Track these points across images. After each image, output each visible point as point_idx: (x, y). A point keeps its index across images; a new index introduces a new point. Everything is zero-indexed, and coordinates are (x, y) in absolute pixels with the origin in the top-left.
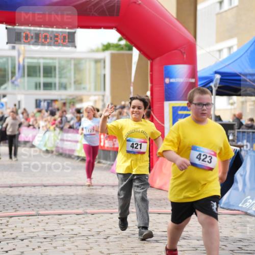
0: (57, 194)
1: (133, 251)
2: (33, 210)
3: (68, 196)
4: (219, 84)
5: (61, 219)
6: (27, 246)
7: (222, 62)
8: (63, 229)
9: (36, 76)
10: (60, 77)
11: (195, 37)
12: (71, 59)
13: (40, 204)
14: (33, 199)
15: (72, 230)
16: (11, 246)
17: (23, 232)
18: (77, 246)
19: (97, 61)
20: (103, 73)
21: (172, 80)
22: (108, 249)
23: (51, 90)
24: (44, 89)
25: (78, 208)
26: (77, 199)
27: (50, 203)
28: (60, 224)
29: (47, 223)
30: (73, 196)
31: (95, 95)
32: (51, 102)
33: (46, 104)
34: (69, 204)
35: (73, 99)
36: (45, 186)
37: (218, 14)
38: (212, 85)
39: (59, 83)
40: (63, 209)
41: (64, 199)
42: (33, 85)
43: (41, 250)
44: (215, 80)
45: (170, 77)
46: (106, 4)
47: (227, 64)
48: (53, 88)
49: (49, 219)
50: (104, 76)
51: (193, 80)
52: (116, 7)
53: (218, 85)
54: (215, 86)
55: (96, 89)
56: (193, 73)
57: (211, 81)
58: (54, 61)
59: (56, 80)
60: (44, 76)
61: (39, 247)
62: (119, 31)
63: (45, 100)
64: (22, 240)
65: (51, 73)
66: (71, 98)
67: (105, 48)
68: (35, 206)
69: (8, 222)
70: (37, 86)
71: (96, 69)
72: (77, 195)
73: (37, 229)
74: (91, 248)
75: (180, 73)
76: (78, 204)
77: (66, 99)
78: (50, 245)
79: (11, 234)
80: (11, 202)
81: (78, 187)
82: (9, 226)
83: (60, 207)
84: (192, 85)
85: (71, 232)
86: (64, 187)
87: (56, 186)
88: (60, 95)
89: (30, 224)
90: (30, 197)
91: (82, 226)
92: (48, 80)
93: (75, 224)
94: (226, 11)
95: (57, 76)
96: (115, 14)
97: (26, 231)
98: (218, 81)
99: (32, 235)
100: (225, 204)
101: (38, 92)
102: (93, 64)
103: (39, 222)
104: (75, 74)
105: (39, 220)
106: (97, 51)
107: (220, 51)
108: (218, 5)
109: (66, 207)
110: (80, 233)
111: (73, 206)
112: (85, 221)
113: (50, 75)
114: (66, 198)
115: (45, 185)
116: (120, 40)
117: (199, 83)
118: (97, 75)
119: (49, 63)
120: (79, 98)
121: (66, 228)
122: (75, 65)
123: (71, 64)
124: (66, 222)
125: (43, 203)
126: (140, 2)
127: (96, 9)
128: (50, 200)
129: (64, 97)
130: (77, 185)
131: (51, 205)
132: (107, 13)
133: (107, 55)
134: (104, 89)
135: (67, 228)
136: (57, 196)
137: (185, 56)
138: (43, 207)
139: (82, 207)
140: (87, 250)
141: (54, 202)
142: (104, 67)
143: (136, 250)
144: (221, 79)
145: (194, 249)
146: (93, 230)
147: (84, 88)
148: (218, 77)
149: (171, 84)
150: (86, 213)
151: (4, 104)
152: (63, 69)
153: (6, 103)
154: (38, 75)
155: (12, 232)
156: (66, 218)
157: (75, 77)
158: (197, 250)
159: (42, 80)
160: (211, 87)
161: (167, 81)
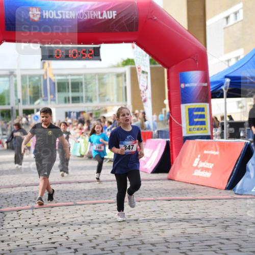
0: (90, 188)
1: (160, 229)
2: (71, 201)
4: (230, 87)
5: (96, 207)
6: (69, 228)
9: (65, 91)
10: (87, 91)
12: (96, 74)
13: (77, 196)
14: (69, 193)
15: (106, 215)
17: (64, 218)
18: (111, 227)
19: (118, 75)
20: (124, 85)
21: (187, 85)
22: (139, 228)
23: (79, 102)
24: (73, 103)
25: (109, 199)
26: (108, 192)
27: (84, 195)
29: (84, 211)
30: (104, 189)
31: (118, 105)
33: (75, 114)
35: (99, 110)
36: (79, 183)
37: (225, 28)
38: (223, 88)
39: (86, 97)
40: (97, 199)
42: (63, 99)
43: (81, 231)
44: (225, 84)
45: (185, 82)
46: (126, 22)
47: (236, 68)
48: (81, 101)
49: (85, 207)
50: (126, 88)
51: (206, 84)
52: (135, 23)
53: (228, 88)
54: (225, 89)
55: (118, 100)
56: (206, 78)
57: (222, 84)
58: (81, 77)
59: (83, 94)
60: (72, 91)
61: (79, 228)
62: (138, 44)
63: (74, 112)
64: (64, 224)
65: (78, 88)
66: (96, 109)
67: (125, 63)
68: (72, 198)
69: (50, 211)
70: (66, 100)
71: (118, 83)
72: (108, 188)
73: (75, 215)
74: (124, 228)
75: (194, 78)
76: (110, 196)
77: (92, 110)
79: (54, 220)
81: (108, 183)
82: (52, 214)
83: (93, 198)
84: (205, 89)
85: (105, 217)
87: (89, 182)
88: (88, 107)
89: (70, 212)
90: (68, 191)
92: (76, 94)
93: (108, 210)
94: (232, 25)
95: (84, 90)
96: (134, 29)
97: (67, 217)
98: (228, 85)
99: (72, 220)
100: (239, 190)
101: (67, 105)
102: (114, 78)
103: (77, 210)
104: (99, 88)
105: (75, 208)
106: (118, 66)
107: (228, 61)
108: (225, 20)
109: (99, 198)
110: (113, 217)
111: (105, 197)
113: (77, 90)
114: (98, 191)
117: (212, 87)
118: (118, 88)
119: (76, 79)
120: (104, 109)
121: (101, 214)
122: (100, 80)
123: (95, 79)
124: (101, 209)
126: (156, 18)
127: (117, 26)
128: (85, 193)
129: (90, 109)
130: (107, 181)
131: (86, 197)
132: (127, 29)
133: (127, 69)
134: (126, 100)
136: (90, 190)
137: (198, 63)
138: (79, 199)
140: (120, 229)
141: (88, 194)
142: (125, 80)
144: (230, 82)
145: (213, 225)
147: (108, 100)
148: (228, 80)
149: (186, 88)
152: (89, 84)
154: (67, 90)
155: (54, 218)
156: (99, 206)
157: (99, 91)
158: (216, 226)
159: (71, 95)
160: (222, 90)
161: (182, 86)
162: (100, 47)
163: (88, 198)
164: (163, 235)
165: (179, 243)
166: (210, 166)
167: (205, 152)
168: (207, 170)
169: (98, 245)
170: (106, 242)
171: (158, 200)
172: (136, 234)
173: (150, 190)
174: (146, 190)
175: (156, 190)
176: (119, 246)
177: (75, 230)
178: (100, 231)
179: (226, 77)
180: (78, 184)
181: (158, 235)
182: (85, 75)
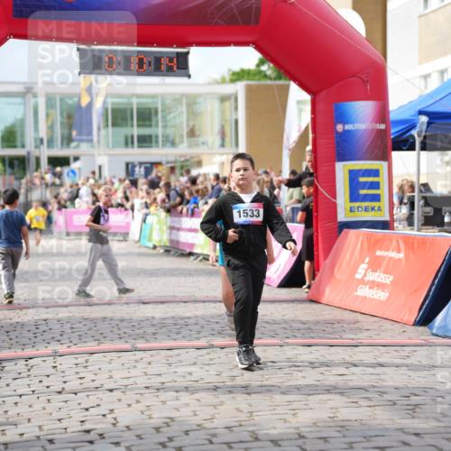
0: (164, 316)
1: (290, 407)
2: (126, 342)
3: (182, 318)
4: (426, 131)
5: (171, 357)
6: (119, 400)
7: (430, 95)
8: (176, 372)
9: (126, 125)
10: (165, 127)
11: (385, 55)
12: (183, 95)
13: (138, 331)
14: (125, 324)
15: (190, 374)
16: (93, 400)
17: (111, 377)
18: (199, 400)
19: (223, 99)
20: (234, 117)
21: (348, 127)
23: (151, 147)
24: (139, 147)
25: (198, 339)
26: (197, 324)
27: (152, 330)
28: (170, 365)
29: (149, 363)
30: (189, 318)
31: (222, 154)
32: (150, 167)
33: (142, 170)
34: (185, 332)
35: (187, 160)
36: (144, 303)
37: (421, 16)
38: (414, 133)
39: (163, 136)
40: (175, 340)
41: (175, 324)
42: (122, 140)
43: (141, 406)
44: (418, 125)
45: (344, 123)
46: (237, 6)
47: (438, 97)
48: (154, 144)
49: (152, 356)
50: (236, 121)
51: (383, 127)
52: (254, 9)
53: (423, 134)
54: (419, 136)
56: (383, 114)
57: (413, 127)
58: (155, 100)
59: (158, 131)
60: (138, 126)
61: (138, 402)
62: (259, 48)
63: (141, 164)
64: (111, 391)
65: (150, 119)
66: (183, 159)
67: (234, 77)
68: (130, 336)
69: (87, 361)
70: (128, 142)
71: (222, 112)
72: (196, 317)
73: (133, 372)
74: (222, 403)
75: (361, 114)
76: (199, 332)
77: (175, 162)
78: (156, 399)
79: (93, 381)
80: (90, 329)
81: (198, 305)
82: (90, 368)
83: (169, 336)
84: (381, 134)
85: (189, 378)
86: (175, 305)
87: (162, 303)
88: (166, 155)
89: (123, 364)
90: (122, 321)
91: (206, 367)
92: (146, 131)
93: (195, 364)
94: (434, 11)
95: (160, 124)
96: (253, 21)
97: (117, 375)
98: (425, 127)
99: (126, 382)
100: (440, 328)
101: (129, 151)
102: (216, 104)
103: (136, 361)
104: (188, 119)
105: (134, 358)
106: (223, 81)
107: (426, 77)
108: (422, 2)
109: (180, 336)
110: (203, 379)
111: (190, 335)
112: (211, 359)
113: (148, 123)
114: (180, 322)
115: (145, 301)
116: (261, 63)
117: (393, 131)
118: (223, 121)
119: (146, 103)
120: (196, 159)
122: (189, 105)
123: (181, 104)
124: (180, 362)
125: (141, 331)
127: (221, 13)
128: (153, 325)
129: (171, 158)
130: (196, 301)
131: (155, 334)
132: (240, 21)
133: (240, 88)
134: (237, 144)
135: (181, 370)
136: (164, 319)
137: (368, 87)
138: (142, 337)
139: (205, 337)
140: (215, 407)
141: (160, 328)
142: (236, 108)
143: (295, 405)
144: (428, 123)
145: (390, 403)
146: (224, 375)
147: (203, 143)
148: (424, 119)
149: (346, 132)
150: (212, 346)
151: (77, 171)
152: (170, 113)
153: (80, 169)
154: (129, 123)
155: (94, 377)
156: (179, 355)
157: (189, 126)
158: (395, 404)
159: (136, 131)
160: (413, 137)
161: (340, 128)
162: (188, 53)
163: (158, 336)
164: (294, 422)
165: (325, 439)
166: (388, 279)
167: (379, 253)
168: (380, 286)
169: (170, 439)
170: (187, 433)
171: (288, 344)
172: (243, 417)
173: (275, 322)
174: (267, 323)
175: (286, 322)
176: (211, 442)
177: (129, 405)
178: (177, 410)
179: (421, 113)
180: (142, 306)
181: (285, 421)
182: (163, 96)
